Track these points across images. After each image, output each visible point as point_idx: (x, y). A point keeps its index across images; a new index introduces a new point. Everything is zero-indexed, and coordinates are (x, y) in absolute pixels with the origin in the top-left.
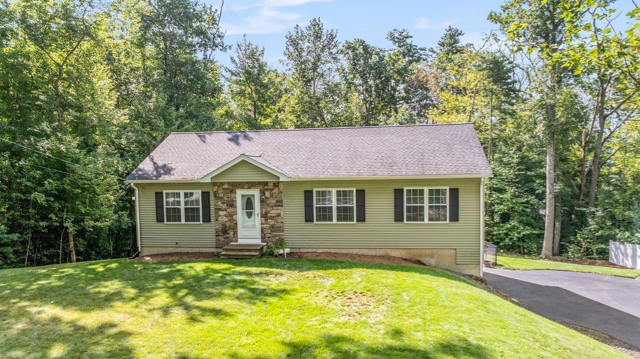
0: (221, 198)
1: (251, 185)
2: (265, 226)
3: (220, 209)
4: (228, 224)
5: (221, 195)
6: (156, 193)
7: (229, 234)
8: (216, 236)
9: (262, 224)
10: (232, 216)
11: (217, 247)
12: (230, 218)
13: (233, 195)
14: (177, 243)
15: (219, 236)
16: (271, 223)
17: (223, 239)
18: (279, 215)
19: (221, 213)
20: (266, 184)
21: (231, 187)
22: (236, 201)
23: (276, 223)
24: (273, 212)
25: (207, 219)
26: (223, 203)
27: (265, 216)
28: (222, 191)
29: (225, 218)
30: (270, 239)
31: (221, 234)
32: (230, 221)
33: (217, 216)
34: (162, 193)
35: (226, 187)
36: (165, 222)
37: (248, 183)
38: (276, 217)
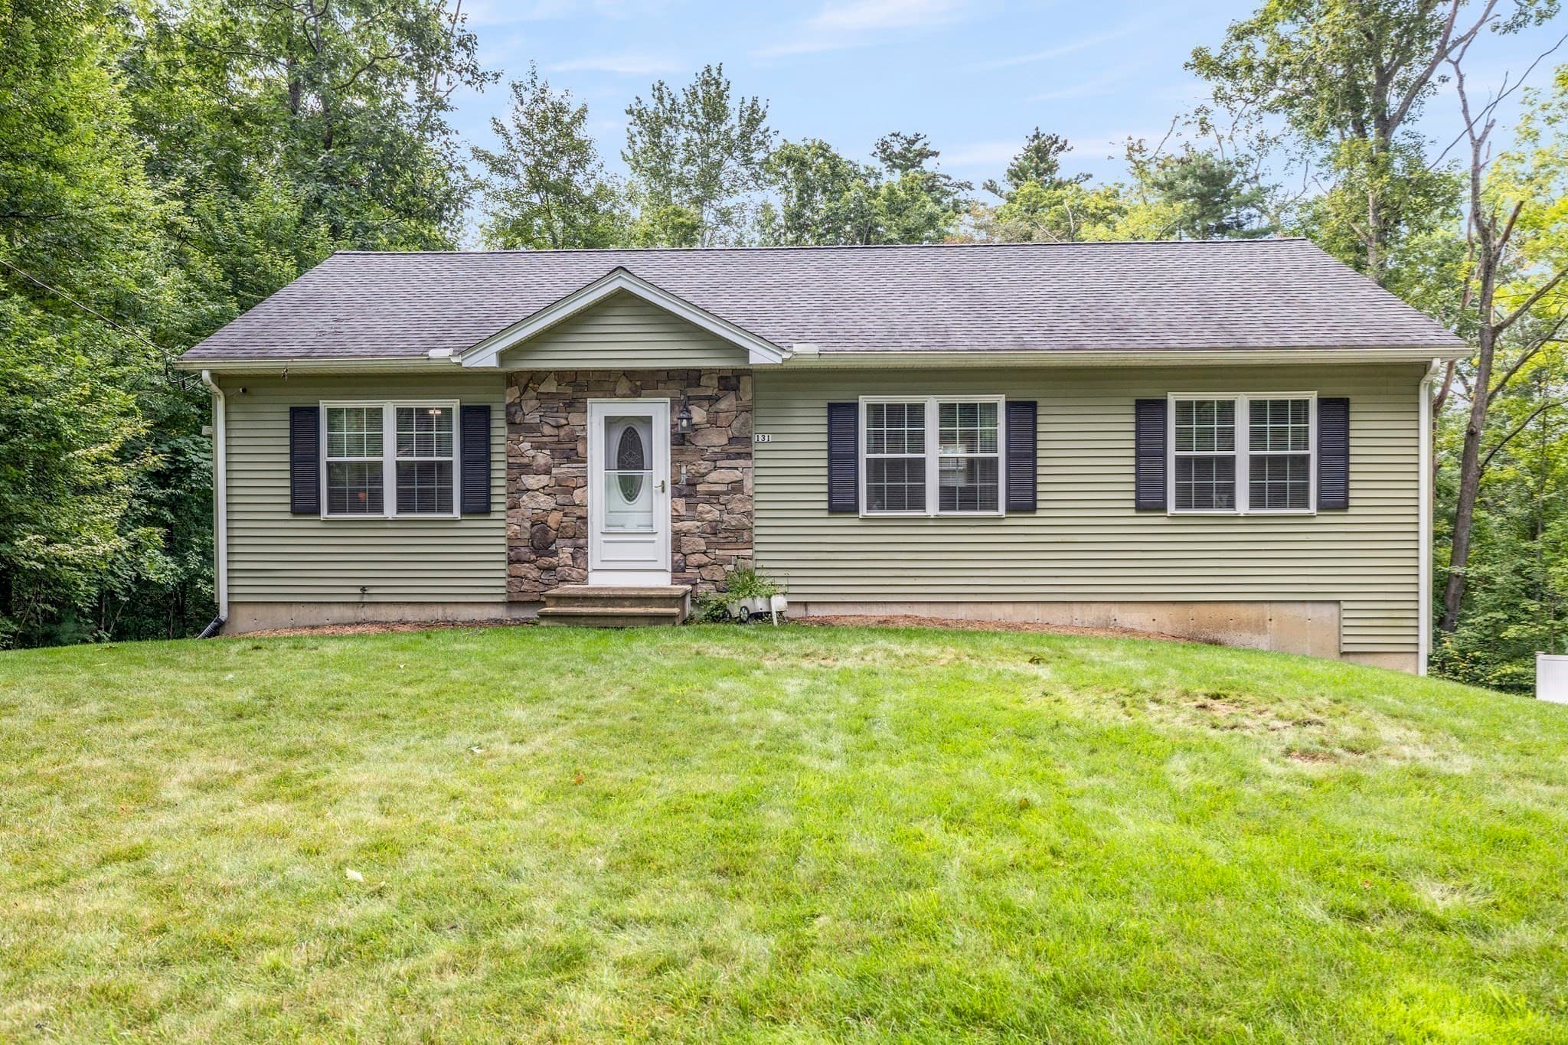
0: (532, 429)
1: (641, 382)
2: (687, 525)
3: (527, 468)
4: (554, 519)
5: (533, 418)
6: (295, 412)
7: (555, 553)
8: (511, 562)
9: (677, 518)
10: (569, 491)
11: (511, 604)
12: (560, 498)
13: (575, 418)
14: (363, 588)
15: (519, 561)
16: (709, 517)
17: (535, 574)
18: (737, 487)
19: (530, 481)
20: (691, 377)
21: (569, 390)
22: (585, 438)
23: (726, 517)
24: (720, 477)
25: (478, 505)
26: (539, 447)
27: (686, 490)
28: (534, 403)
29: (542, 498)
30: (705, 573)
31: (526, 553)
32: (560, 507)
33: (516, 491)
34: (315, 411)
35: (550, 387)
36: (324, 514)
37: (629, 374)
38: (725, 493)
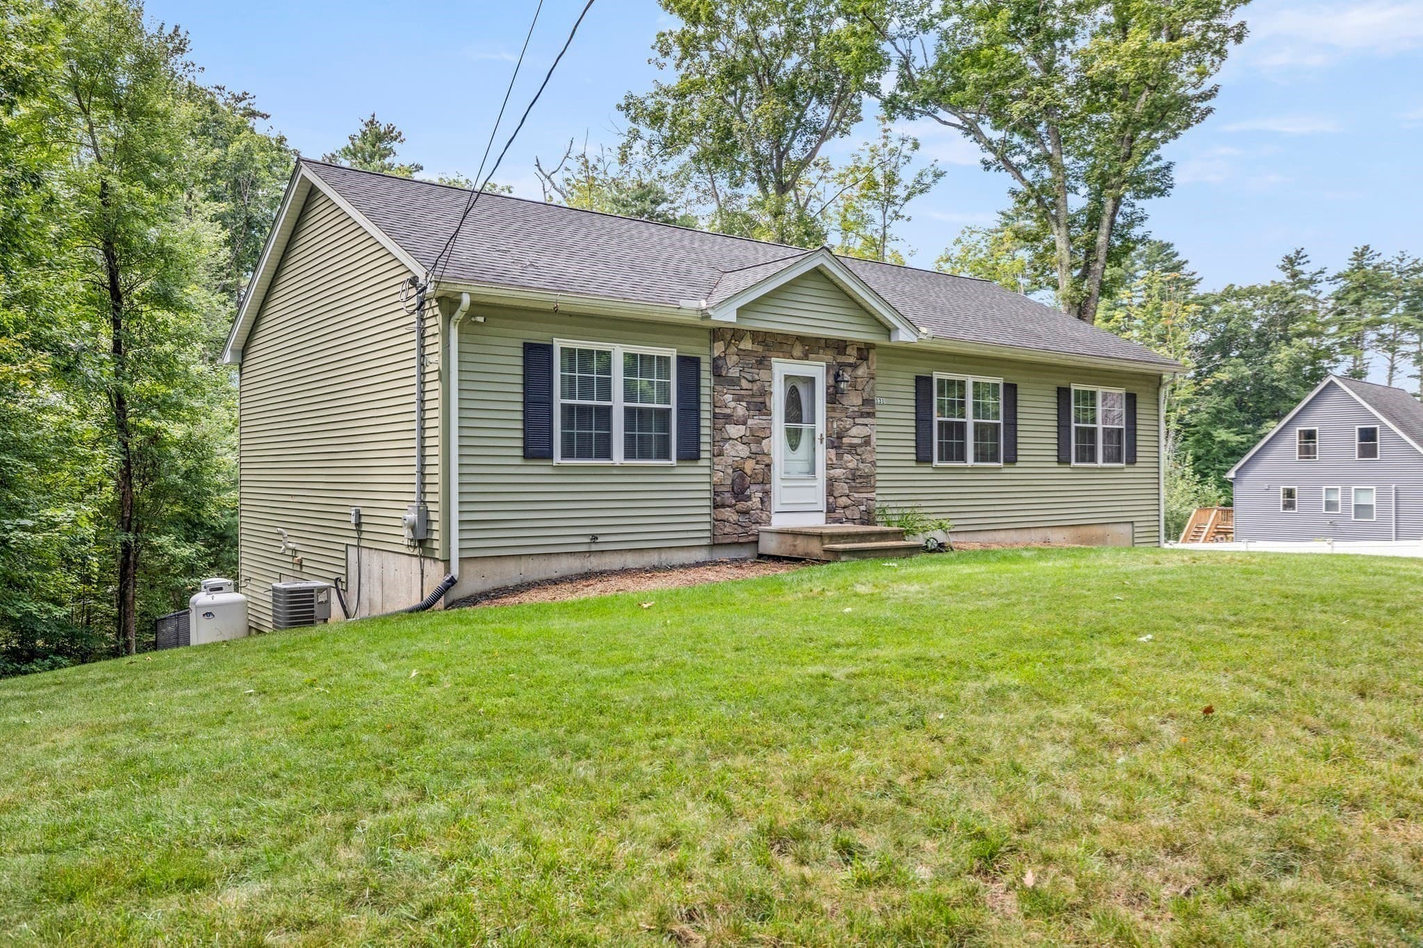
0: (734, 382)
1: (810, 346)
2: (838, 472)
3: (728, 418)
4: (749, 466)
5: (734, 372)
6: (529, 348)
7: (749, 498)
8: (716, 506)
9: (830, 467)
10: (759, 440)
11: (714, 546)
12: (754, 447)
13: (763, 375)
14: (594, 537)
15: (723, 506)
16: (851, 465)
17: (734, 517)
18: (867, 441)
19: (734, 431)
20: (840, 346)
21: (760, 349)
22: (771, 393)
23: (861, 466)
24: (857, 433)
25: (690, 453)
26: (738, 399)
27: (836, 442)
28: (735, 358)
29: (740, 447)
30: (848, 513)
31: (728, 498)
32: (753, 456)
33: (720, 440)
34: (549, 349)
35: (747, 345)
36: (557, 459)
37: (801, 339)
38: (860, 445)
